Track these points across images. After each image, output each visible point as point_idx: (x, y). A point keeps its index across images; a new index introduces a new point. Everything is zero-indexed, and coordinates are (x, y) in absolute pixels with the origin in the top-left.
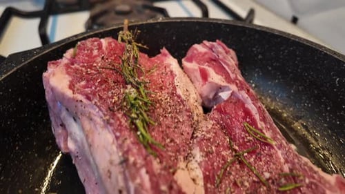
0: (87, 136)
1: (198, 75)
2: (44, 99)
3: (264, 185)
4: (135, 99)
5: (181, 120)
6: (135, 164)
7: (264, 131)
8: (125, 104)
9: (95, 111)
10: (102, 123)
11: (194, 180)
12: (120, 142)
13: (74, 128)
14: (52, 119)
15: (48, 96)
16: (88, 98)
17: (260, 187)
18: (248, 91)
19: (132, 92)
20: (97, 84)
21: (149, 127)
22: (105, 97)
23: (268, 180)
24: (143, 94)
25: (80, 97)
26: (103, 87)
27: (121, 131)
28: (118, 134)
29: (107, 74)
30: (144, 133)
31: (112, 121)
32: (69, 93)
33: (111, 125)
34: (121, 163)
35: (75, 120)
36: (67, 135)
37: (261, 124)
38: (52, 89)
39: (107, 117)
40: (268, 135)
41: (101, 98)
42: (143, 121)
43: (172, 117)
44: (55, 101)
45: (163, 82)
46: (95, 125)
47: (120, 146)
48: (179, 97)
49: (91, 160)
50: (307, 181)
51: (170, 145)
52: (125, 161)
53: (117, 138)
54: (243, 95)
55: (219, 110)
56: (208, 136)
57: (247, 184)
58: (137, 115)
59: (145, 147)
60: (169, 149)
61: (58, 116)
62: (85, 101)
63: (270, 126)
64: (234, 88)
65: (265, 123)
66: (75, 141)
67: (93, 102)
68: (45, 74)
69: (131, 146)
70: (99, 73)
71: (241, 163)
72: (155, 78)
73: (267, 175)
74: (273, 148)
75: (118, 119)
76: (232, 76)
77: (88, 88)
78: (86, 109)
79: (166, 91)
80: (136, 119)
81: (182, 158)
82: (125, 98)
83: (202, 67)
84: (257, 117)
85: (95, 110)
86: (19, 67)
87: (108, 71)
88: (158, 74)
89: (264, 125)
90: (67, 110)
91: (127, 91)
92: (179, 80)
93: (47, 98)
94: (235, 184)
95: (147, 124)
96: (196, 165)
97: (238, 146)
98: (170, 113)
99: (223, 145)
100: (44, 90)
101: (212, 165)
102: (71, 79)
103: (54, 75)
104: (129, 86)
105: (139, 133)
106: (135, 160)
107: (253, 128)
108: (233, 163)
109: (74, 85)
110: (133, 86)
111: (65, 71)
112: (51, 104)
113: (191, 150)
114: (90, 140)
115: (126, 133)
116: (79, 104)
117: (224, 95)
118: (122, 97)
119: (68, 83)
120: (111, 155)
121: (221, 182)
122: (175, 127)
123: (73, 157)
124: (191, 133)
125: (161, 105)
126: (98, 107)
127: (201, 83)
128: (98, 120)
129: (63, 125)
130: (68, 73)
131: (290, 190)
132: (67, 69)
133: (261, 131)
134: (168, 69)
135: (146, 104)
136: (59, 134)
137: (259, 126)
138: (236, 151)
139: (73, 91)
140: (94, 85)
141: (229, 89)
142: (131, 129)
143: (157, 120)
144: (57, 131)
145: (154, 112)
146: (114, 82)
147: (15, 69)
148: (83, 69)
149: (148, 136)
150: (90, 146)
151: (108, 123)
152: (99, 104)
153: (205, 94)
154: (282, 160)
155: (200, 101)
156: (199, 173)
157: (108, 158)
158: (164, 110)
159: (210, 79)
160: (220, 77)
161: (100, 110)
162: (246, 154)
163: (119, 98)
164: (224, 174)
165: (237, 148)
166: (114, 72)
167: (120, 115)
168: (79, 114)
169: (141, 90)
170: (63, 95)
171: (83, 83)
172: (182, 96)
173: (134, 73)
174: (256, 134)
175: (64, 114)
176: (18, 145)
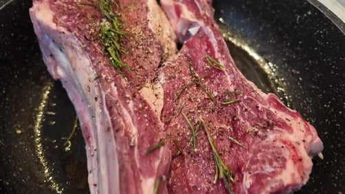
0: (71, 62)
1: (173, 11)
2: (34, 32)
3: (212, 101)
4: (109, 31)
5: (151, 52)
6: (106, 79)
7: (220, 60)
8: (100, 35)
9: (75, 41)
10: (81, 51)
11: (156, 95)
12: (95, 64)
13: (61, 57)
14: (42, 50)
15: (37, 30)
16: (69, 30)
17: (209, 102)
18: (213, 25)
19: (106, 25)
20: (76, 18)
21: (121, 55)
22: (83, 29)
23: (216, 97)
24: (116, 27)
25: (63, 29)
26: (82, 20)
27: (96, 56)
28: (93, 59)
29: (86, 10)
30: (116, 59)
31: (88, 48)
32: (53, 26)
33: (88, 51)
34: (96, 79)
35: (61, 50)
36: (57, 63)
37: (218, 55)
38: (39, 23)
39: (85, 46)
40: (222, 63)
41: (79, 29)
42: (115, 49)
43: (143, 49)
44: (43, 33)
45: (138, 17)
46: (76, 52)
47: (95, 67)
48: (150, 31)
49: (77, 82)
50: (245, 97)
51: (139, 70)
52: (99, 77)
53: (93, 61)
54: (208, 30)
55: (188, 45)
56: (174, 65)
57: (199, 100)
58: (110, 44)
59: (116, 69)
60: (138, 73)
61: (47, 47)
62: (67, 32)
63: (226, 56)
64: (201, 23)
65: (222, 53)
66: (63, 68)
67: (73, 33)
68: (31, 10)
69: (104, 67)
70: (79, 8)
71: (198, 86)
72: (130, 14)
73: (216, 94)
74: (224, 74)
75: (95, 48)
76: (202, 12)
77: (69, 21)
78: (69, 39)
79: (140, 26)
80: (108, 47)
81: (149, 80)
82: (100, 30)
83: (177, 3)
84: (216, 49)
85: (75, 39)
86: (7, 3)
87: (87, 7)
88: (134, 10)
89: (220, 56)
90: (53, 41)
91: (102, 24)
92: (151, 15)
93: (35, 31)
94: (190, 99)
95: (119, 52)
96: (160, 86)
97: (199, 74)
98: (142, 45)
99: (185, 72)
100: (32, 24)
101: (173, 86)
102: (54, 14)
103: (39, 10)
104: (104, 20)
105: (111, 58)
106: (107, 76)
107: (211, 59)
108: (191, 85)
109: (57, 20)
110: (108, 20)
111: (48, 7)
112: (39, 36)
113: (158, 75)
114: (73, 65)
115: (100, 58)
116: (62, 35)
117: (193, 31)
118: (98, 29)
119: (52, 17)
120: (89, 75)
121: (178, 98)
122: (146, 57)
123: (63, 83)
124: (159, 62)
125: (134, 37)
126: (77, 37)
127: (176, 20)
128: (78, 48)
129: (52, 56)
130: (51, 9)
131: (230, 104)
132: (50, 5)
133: (217, 60)
134: (144, 6)
135: (119, 35)
136: (50, 64)
137: (216, 56)
138: (196, 77)
139: (57, 24)
140: (74, 18)
141: (198, 25)
142: (104, 56)
143: (128, 50)
144: (48, 61)
145: (126, 43)
146: (92, 17)
147: (4, 5)
148: (65, 5)
149: (119, 62)
150: (74, 70)
151: (85, 49)
152: (78, 35)
153: (179, 30)
154: (230, 83)
155: (174, 37)
156: (161, 91)
157: (87, 77)
158: (136, 42)
159: (182, 16)
160: (191, 13)
161: (79, 39)
162: (203, 79)
163: (95, 30)
164: (182, 92)
165: (197, 75)
166: (93, 8)
167: (96, 45)
168: (63, 44)
169: (115, 23)
170: (48, 27)
171: (65, 17)
172: (153, 30)
173: (109, 8)
174: (213, 63)
175: (52, 45)
176: (17, 74)
